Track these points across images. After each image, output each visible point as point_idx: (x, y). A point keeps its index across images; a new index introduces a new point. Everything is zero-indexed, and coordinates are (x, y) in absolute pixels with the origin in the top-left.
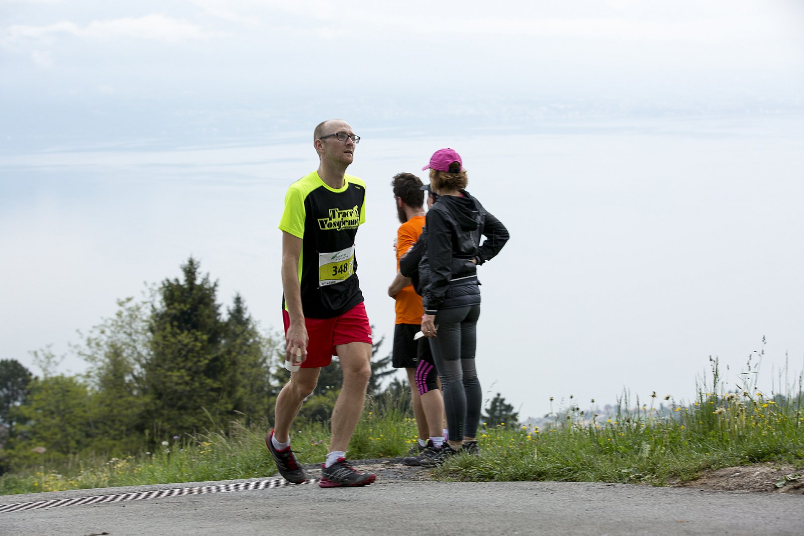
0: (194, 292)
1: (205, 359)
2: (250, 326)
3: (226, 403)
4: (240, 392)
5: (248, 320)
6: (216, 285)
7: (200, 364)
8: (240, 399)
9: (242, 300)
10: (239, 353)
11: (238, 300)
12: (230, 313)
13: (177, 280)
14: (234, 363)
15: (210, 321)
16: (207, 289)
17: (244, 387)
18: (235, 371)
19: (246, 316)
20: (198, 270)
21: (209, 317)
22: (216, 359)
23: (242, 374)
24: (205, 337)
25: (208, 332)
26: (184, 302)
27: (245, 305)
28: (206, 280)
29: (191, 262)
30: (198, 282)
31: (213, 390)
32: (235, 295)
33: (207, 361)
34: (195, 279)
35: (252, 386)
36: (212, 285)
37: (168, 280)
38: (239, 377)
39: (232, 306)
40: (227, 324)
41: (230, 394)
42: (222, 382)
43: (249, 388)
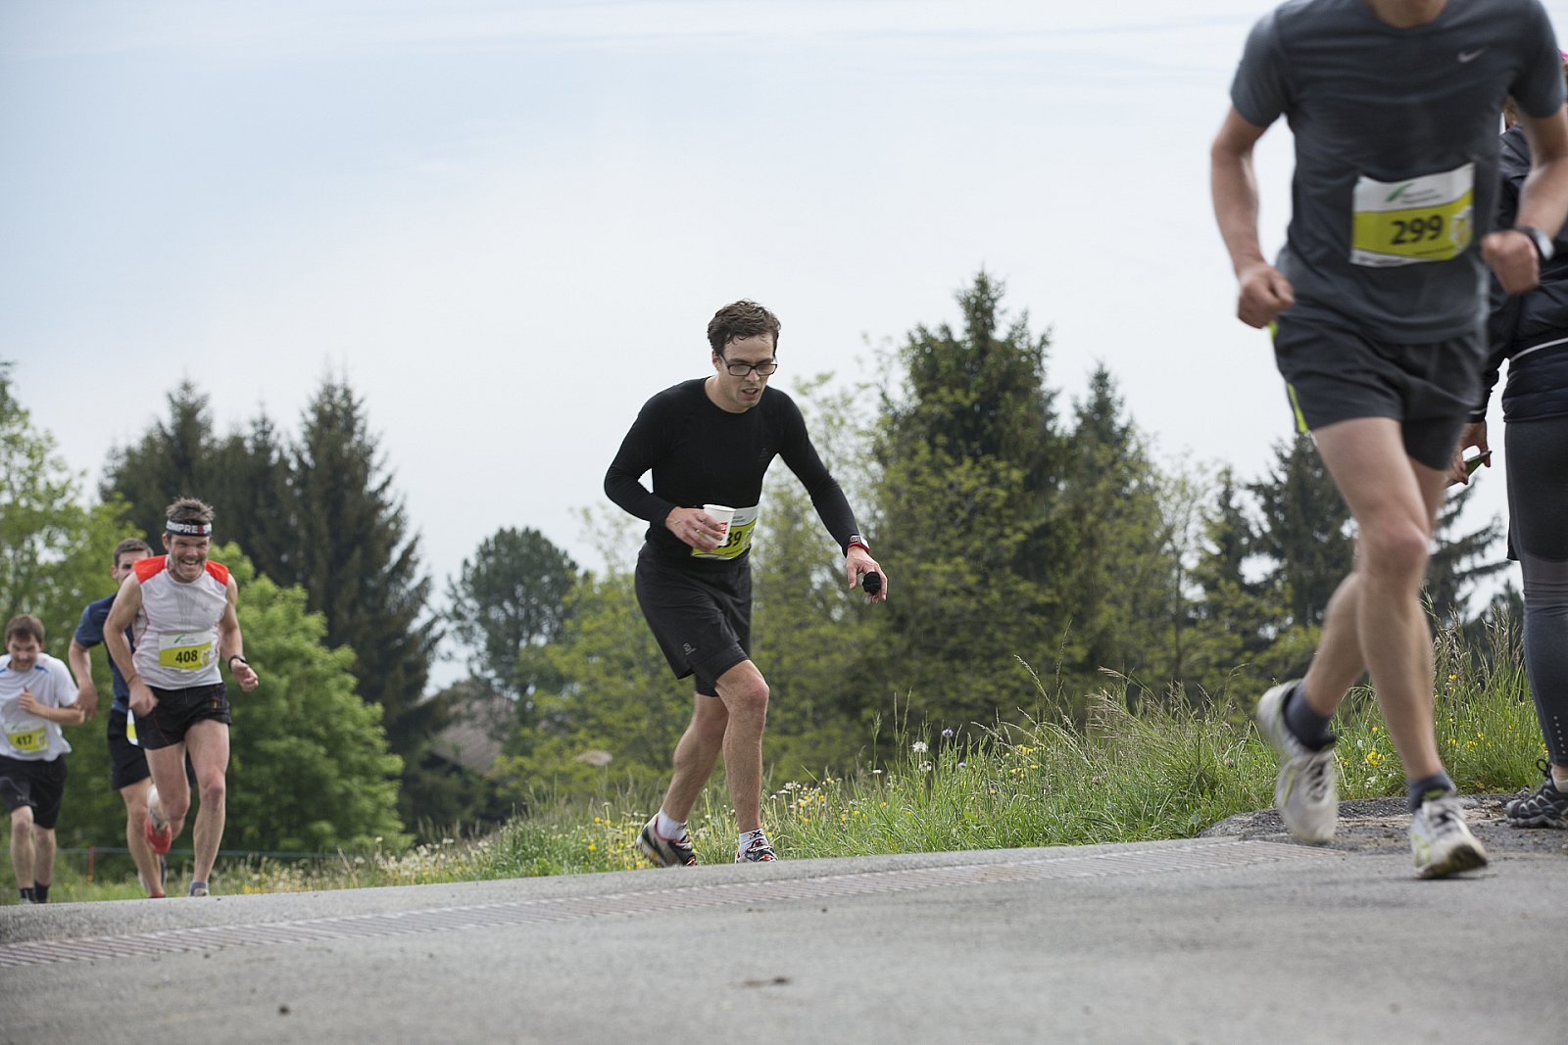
0: (990, 359)
1: (1017, 530)
2: (1132, 448)
3: (1070, 644)
4: (1105, 614)
5: (1125, 430)
6: (1044, 342)
7: (1004, 542)
8: (1106, 633)
9: (1110, 380)
10: (1102, 516)
11: (1101, 380)
12: (1080, 414)
13: (946, 329)
14: (1090, 542)
15: (1030, 434)
16: (1022, 353)
17: (1115, 601)
18: (1093, 562)
19: (1120, 421)
20: (1000, 305)
21: (1027, 423)
22: (1044, 531)
23: (1109, 568)
24: (1016, 475)
25: (1025, 464)
26: (965, 385)
27: (1116, 394)
28: (1019, 329)
29: (982, 284)
30: (1000, 334)
31: (1034, 609)
32: (1094, 369)
33: (1020, 537)
34: (992, 327)
35: (1136, 599)
36: (1035, 342)
37: (923, 330)
38: (1103, 576)
39: (1086, 396)
40: (1073, 442)
41: (1079, 621)
42: (1059, 591)
43: (1127, 606)
